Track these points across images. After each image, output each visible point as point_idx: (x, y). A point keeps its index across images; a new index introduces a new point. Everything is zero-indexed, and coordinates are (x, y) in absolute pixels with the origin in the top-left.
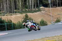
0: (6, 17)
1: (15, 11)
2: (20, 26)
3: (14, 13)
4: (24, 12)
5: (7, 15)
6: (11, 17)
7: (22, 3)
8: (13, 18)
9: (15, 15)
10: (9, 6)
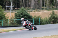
0: (34, 12)
1: (43, 7)
2: (46, 21)
3: (41, 9)
4: (51, 9)
5: (35, 11)
6: (38, 13)
7: (50, 1)
8: (40, 14)
9: (42, 11)
10: (37, 2)
